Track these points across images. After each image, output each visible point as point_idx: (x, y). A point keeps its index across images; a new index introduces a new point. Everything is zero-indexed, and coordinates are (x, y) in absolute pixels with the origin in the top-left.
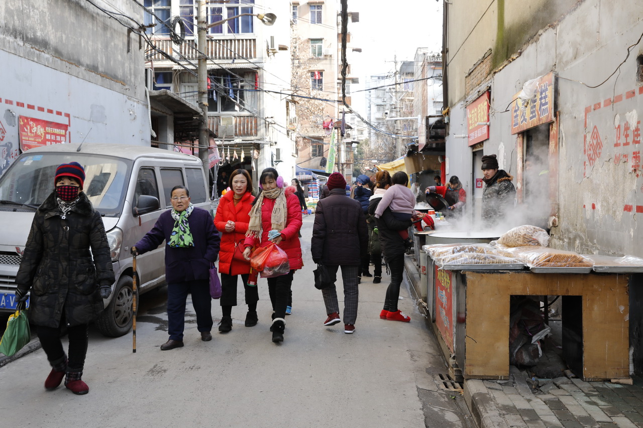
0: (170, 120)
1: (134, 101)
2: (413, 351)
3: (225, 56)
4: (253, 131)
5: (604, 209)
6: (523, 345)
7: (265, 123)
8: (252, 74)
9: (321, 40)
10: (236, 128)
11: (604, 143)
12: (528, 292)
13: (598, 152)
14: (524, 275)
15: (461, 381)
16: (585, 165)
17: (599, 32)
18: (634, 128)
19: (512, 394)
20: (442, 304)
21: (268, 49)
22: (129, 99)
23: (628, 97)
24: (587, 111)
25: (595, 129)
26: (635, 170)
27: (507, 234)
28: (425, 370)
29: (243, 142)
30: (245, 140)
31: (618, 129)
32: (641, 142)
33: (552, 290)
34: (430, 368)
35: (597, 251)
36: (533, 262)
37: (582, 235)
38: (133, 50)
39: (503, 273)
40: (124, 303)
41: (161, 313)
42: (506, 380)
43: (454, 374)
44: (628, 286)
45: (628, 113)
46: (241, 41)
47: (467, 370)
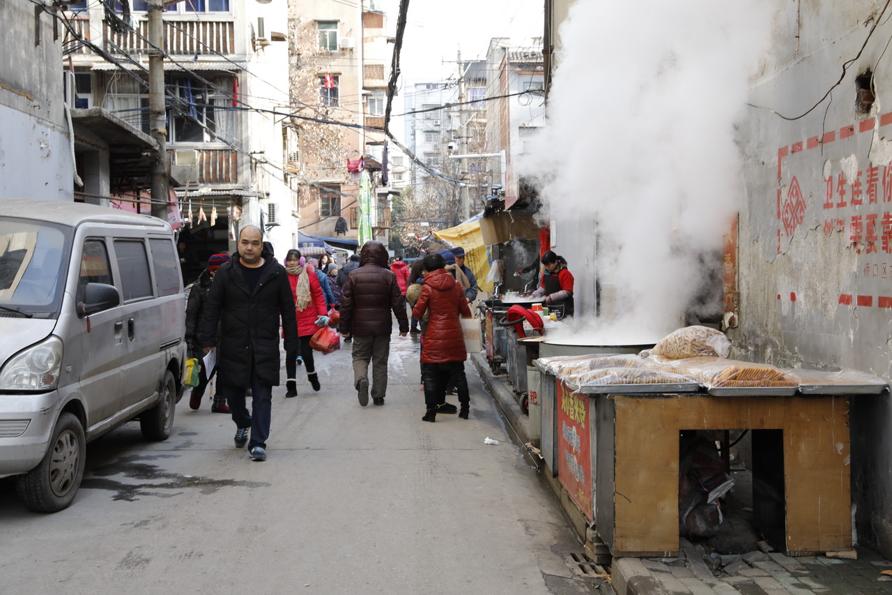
0: (104, 157)
1: (47, 126)
2: (528, 520)
3: (182, 49)
4: (230, 174)
5: (809, 301)
6: (696, 507)
7: (251, 162)
8: (229, 80)
9: (335, 23)
10: (201, 170)
11: (809, 202)
12: (706, 424)
13: (798, 215)
14: (699, 400)
15: (606, 560)
16: (779, 235)
17: (798, 37)
18: (853, 182)
19: (686, 577)
20: (570, 448)
21: (254, 38)
22: (39, 123)
23: (842, 136)
24: (782, 153)
25: (794, 182)
26: (855, 244)
27: (667, 340)
28: (549, 548)
29: (214, 193)
30: (218, 190)
31: (830, 183)
32: (863, 202)
33: (740, 422)
34: (555, 545)
35: (800, 364)
36: (712, 381)
37: (775, 339)
38: (44, 41)
39: (668, 397)
40: (65, 458)
41: (116, 473)
42: (675, 557)
43: (595, 552)
44: (849, 414)
45: (843, 158)
46: (208, 25)
47: (618, 544)
